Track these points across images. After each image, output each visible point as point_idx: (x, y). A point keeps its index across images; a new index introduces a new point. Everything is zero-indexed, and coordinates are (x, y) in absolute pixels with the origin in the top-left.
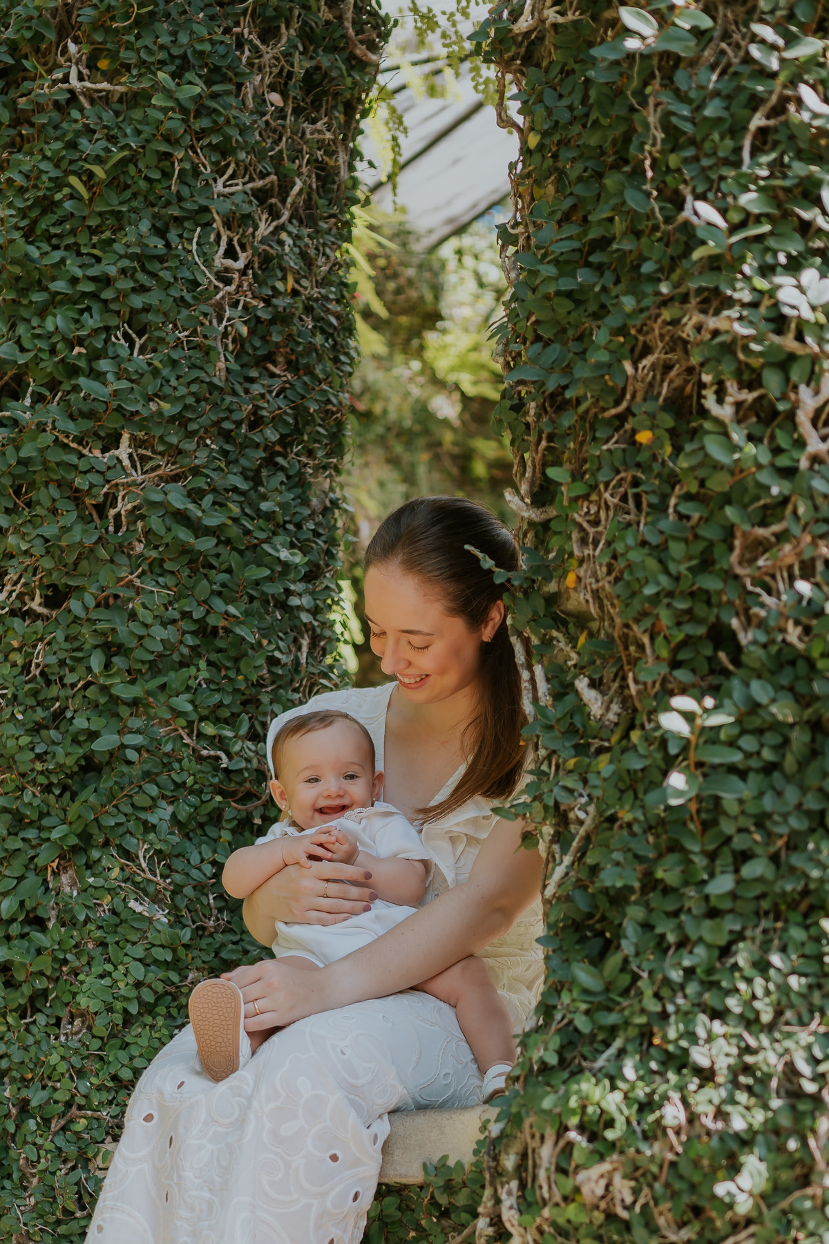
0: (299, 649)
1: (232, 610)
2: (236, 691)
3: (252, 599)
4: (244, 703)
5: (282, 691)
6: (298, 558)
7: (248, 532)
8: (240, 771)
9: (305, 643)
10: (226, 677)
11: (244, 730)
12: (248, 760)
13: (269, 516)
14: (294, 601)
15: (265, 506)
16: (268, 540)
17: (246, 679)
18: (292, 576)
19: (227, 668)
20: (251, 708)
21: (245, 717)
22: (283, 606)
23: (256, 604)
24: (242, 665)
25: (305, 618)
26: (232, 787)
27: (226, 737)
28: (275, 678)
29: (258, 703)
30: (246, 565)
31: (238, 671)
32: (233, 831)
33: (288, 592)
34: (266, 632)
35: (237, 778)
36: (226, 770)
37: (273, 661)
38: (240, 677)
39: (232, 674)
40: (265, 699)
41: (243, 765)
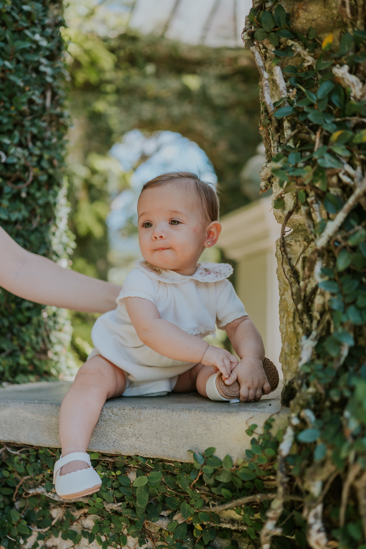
0: (45, 98)
1: (7, 64)
2: (10, 116)
3: (18, 62)
4: (15, 125)
5: (36, 121)
6: (44, 43)
7: (16, 21)
8: (13, 165)
9: (49, 94)
10: (4, 107)
11: (16, 141)
12: (19, 159)
13: (28, 15)
14: (42, 68)
15: (26, 8)
16: (27, 28)
17: (17, 109)
18: (41, 53)
19: (4, 102)
20: (19, 128)
21: (16, 133)
22: (36, 70)
23: (21, 66)
24: (14, 100)
25: (49, 79)
26: (9, 174)
27: (5, 144)
28: (32, 112)
29: (23, 126)
30: (15, 40)
31: (12, 104)
32: (10, 200)
33: (40, 63)
34: (27, 82)
35: (12, 169)
36: (6, 165)
37: (31, 102)
38: (13, 109)
39: (8, 105)
40: (27, 123)
41: (15, 160)
